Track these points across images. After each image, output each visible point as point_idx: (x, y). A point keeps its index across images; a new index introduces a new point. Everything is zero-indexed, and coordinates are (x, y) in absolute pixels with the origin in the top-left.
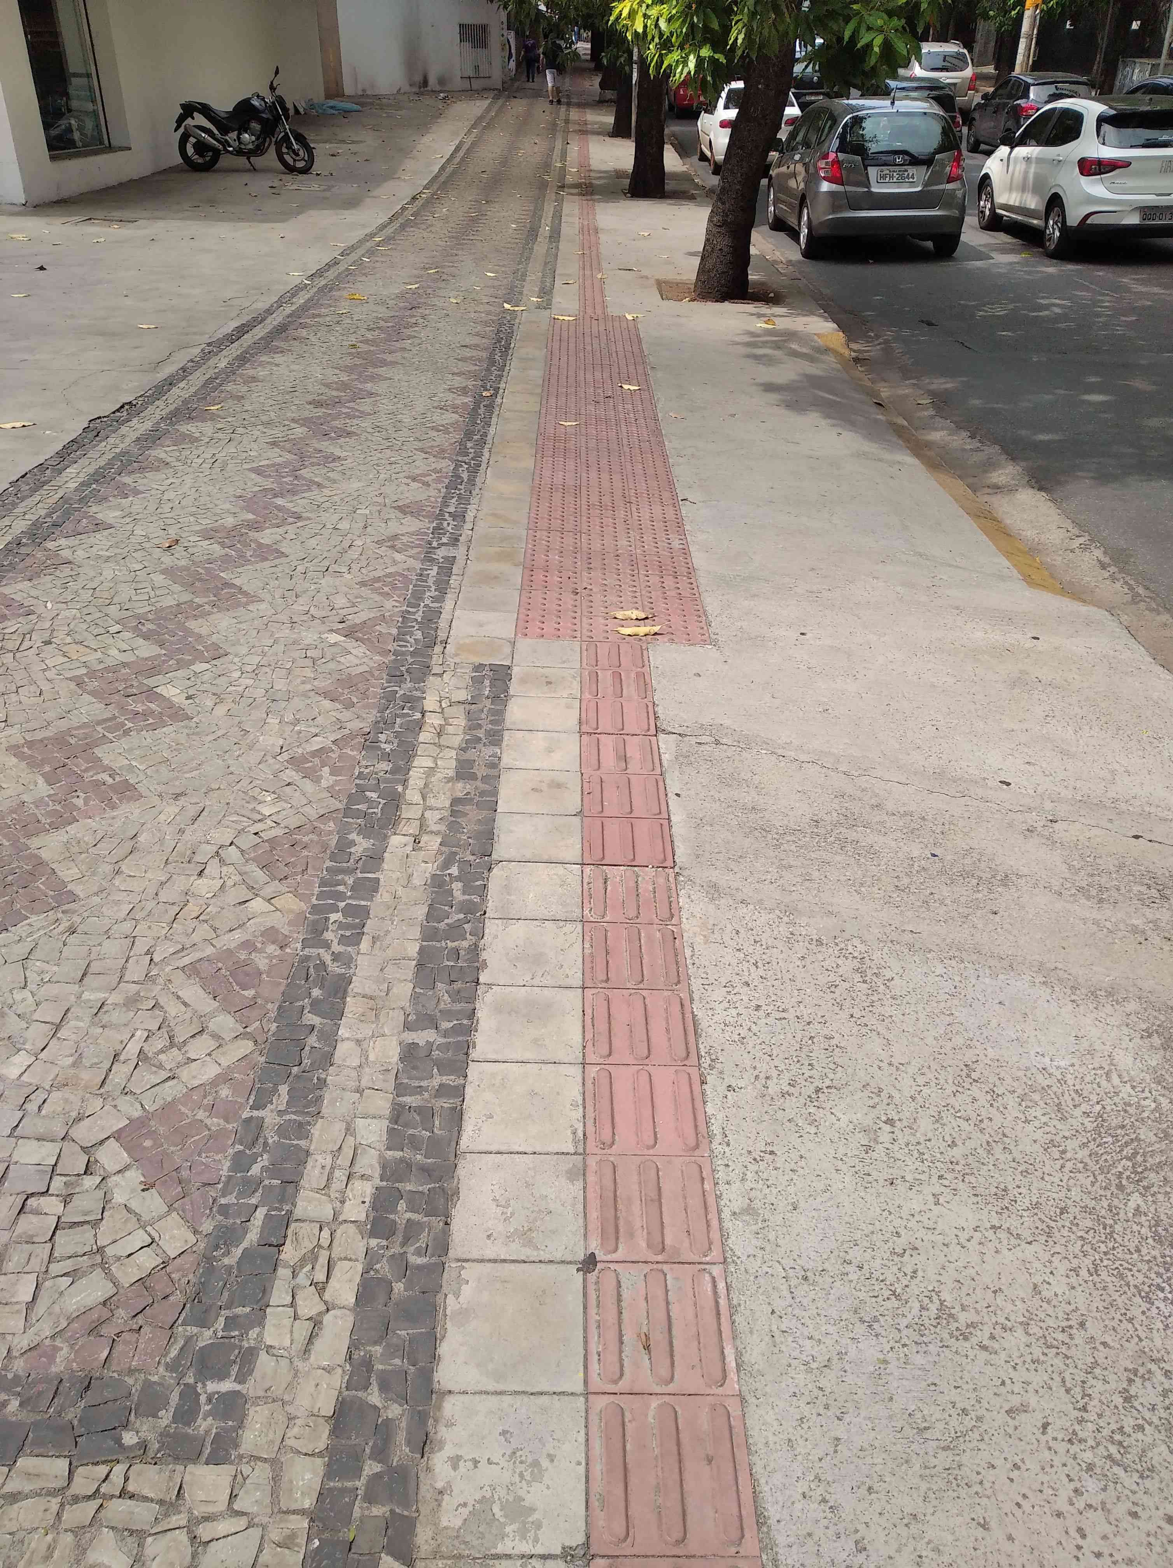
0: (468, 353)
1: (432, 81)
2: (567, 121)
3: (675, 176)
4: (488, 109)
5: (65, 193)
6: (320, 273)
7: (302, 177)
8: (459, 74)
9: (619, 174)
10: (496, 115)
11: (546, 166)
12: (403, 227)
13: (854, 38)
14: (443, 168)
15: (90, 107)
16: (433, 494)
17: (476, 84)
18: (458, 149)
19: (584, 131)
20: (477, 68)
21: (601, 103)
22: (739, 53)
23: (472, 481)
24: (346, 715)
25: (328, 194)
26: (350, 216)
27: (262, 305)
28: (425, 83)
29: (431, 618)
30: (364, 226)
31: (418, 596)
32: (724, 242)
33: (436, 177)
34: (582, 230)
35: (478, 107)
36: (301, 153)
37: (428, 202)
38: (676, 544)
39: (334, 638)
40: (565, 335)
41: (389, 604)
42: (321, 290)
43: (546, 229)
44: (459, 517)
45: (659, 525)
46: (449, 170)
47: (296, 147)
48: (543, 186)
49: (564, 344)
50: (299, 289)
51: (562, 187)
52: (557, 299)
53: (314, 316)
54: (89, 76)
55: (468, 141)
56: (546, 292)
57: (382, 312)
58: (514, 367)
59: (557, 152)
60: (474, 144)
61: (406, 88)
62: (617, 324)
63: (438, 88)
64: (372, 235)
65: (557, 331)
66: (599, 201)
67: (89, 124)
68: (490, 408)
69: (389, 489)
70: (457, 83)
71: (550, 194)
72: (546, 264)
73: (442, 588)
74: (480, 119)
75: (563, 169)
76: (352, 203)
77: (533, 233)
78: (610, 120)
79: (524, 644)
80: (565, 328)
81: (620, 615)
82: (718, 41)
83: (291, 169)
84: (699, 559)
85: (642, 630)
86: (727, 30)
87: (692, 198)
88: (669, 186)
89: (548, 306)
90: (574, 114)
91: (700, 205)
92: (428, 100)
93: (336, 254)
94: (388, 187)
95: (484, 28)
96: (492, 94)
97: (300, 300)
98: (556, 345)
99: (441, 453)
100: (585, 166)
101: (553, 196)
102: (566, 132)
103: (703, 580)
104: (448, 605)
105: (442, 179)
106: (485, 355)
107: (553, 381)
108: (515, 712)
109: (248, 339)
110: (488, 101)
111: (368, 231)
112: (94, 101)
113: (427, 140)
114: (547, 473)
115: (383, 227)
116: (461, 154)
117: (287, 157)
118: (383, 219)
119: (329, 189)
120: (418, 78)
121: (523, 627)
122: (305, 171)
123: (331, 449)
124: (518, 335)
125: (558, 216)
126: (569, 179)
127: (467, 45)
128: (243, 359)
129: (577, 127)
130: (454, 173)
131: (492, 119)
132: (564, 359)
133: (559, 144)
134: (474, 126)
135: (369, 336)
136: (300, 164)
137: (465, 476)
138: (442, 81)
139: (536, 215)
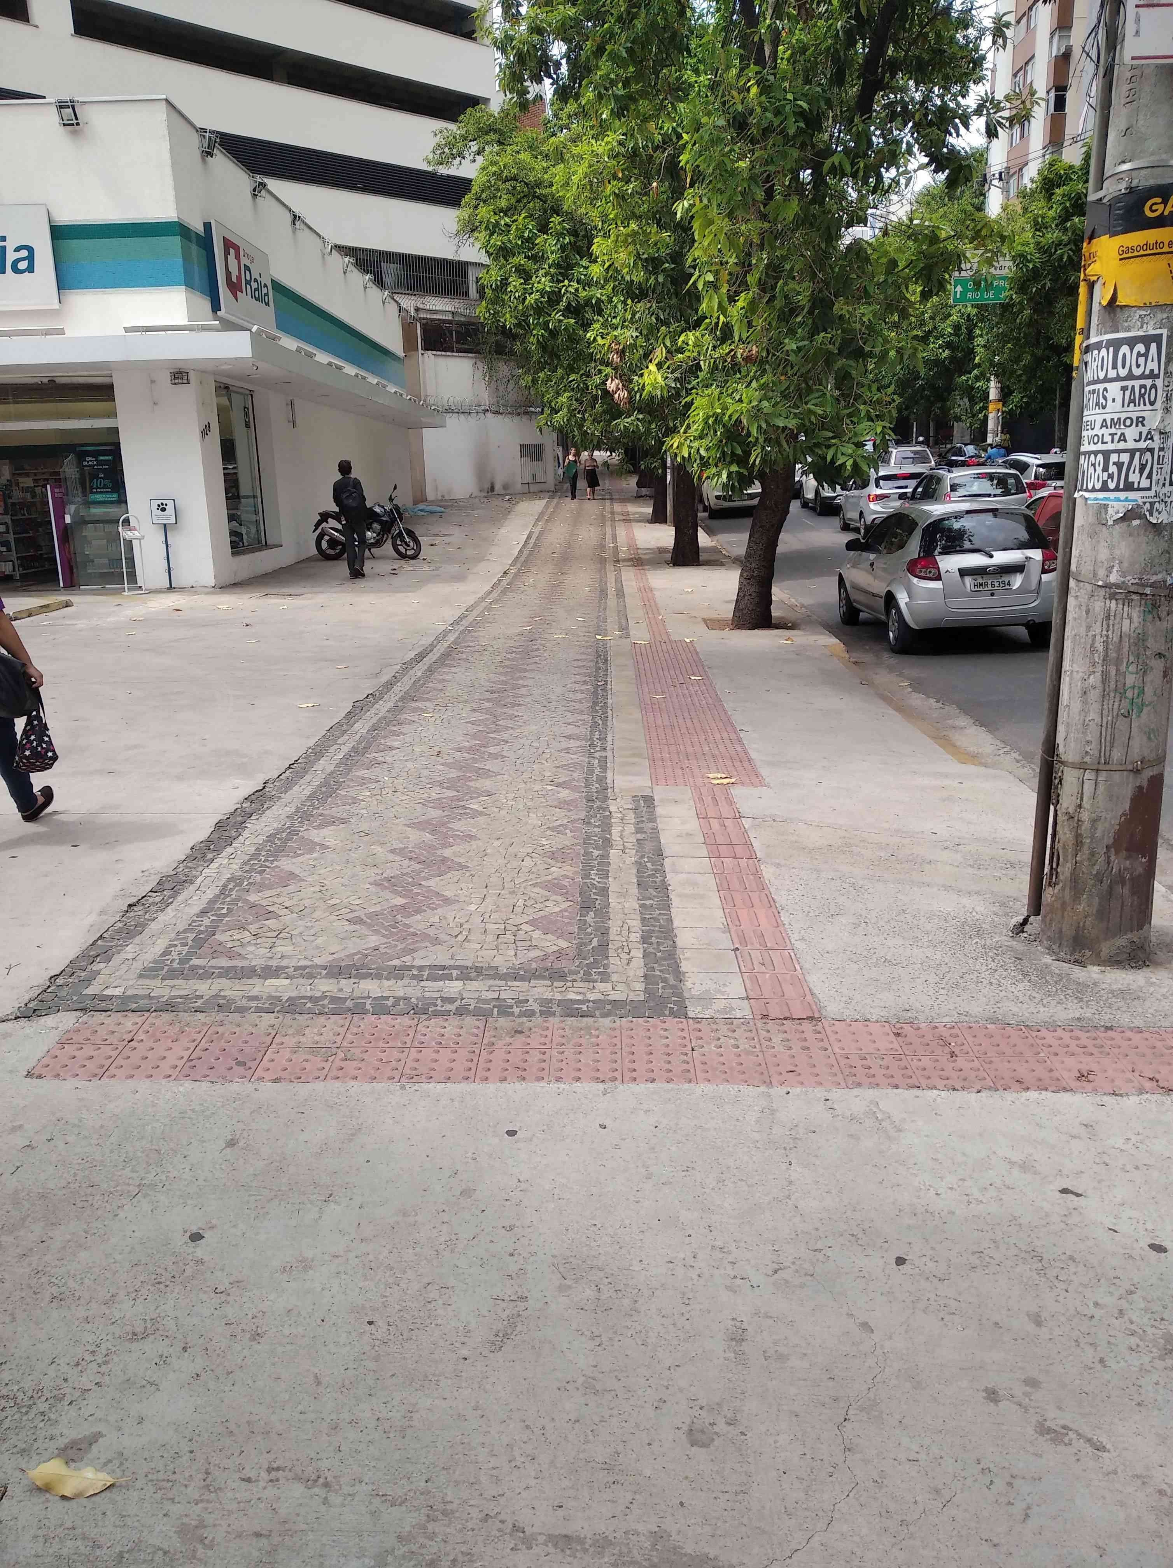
0: (580, 663)
1: (498, 487)
2: (612, 513)
3: (708, 550)
4: (546, 507)
5: (239, 579)
6: (456, 622)
7: (411, 561)
8: (520, 481)
9: (662, 550)
10: (554, 511)
11: (602, 547)
12: (504, 592)
13: (833, 461)
14: (521, 551)
15: (254, 518)
16: (584, 730)
17: (533, 488)
18: (529, 537)
19: (628, 520)
20: (534, 476)
21: (638, 497)
22: (756, 469)
23: (605, 724)
24: (569, 814)
25: (435, 572)
26: (460, 587)
27: (427, 641)
28: (492, 489)
29: (602, 780)
30: (474, 593)
31: (591, 772)
32: (752, 590)
33: (517, 559)
34: (639, 590)
35: (538, 505)
36: (411, 544)
37: (516, 575)
38: (739, 748)
39: (550, 788)
40: (644, 652)
41: (575, 775)
42: (462, 632)
43: (612, 590)
44: (603, 739)
45: (727, 742)
46: (526, 552)
47: (407, 540)
48: (603, 561)
49: (645, 657)
50: (445, 633)
51: (618, 561)
52: (632, 632)
53: (466, 647)
54: (255, 497)
55: (537, 531)
56: (624, 630)
57: (511, 643)
58: (613, 670)
59: (609, 536)
60: (541, 533)
61: (476, 493)
62: (679, 644)
63: (503, 492)
64: (483, 599)
65: (638, 650)
66: (649, 570)
67: (253, 530)
68: (604, 690)
69: (555, 729)
70: (519, 487)
71: (610, 567)
72: (619, 612)
73: (604, 769)
74: (542, 514)
75: (616, 548)
76: (460, 578)
77: (603, 593)
78: (650, 510)
79: (656, 788)
80: (643, 648)
81: (711, 776)
82: (742, 461)
83: (403, 556)
84: (753, 755)
85: (725, 781)
86: (748, 454)
87: (722, 564)
88: (703, 557)
89: (627, 636)
90: (617, 507)
91: (729, 569)
92: (495, 502)
93: (463, 610)
94: (482, 567)
95: (540, 446)
96: (547, 495)
97: (451, 638)
98: (639, 658)
99: (581, 712)
100: (633, 546)
101: (612, 568)
102: (613, 520)
103: (758, 764)
104: (609, 775)
105: (522, 559)
106: (592, 664)
107: (643, 676)
108: (659, 811)
109: (428, 660)
110: (545, 501)
111: (479, 596)
112: (256, 513)
113: (503, 531)
114: (651, 719)
115: (489, 593)
116: (533, 540)
117: (400, 548)
118: (487, 587)
119: (437, 569)
120: (487, 485)
121: (655, 780)
122: (414, 557)
123: (511, 712)
124: (611, 653)
125: (619, 581)
126: (622, 555)
127: (527, 460)
128: (430, 670)
129: (622, 517)
130: (530, 554)
131: (551, 514)
132: (647, 665)
133: (609, 531)
134: (538, 520)
135: (509, 656)
136: (409, 553)
137: (600, 722)
138: (506, 487)
139: (603, 581)
